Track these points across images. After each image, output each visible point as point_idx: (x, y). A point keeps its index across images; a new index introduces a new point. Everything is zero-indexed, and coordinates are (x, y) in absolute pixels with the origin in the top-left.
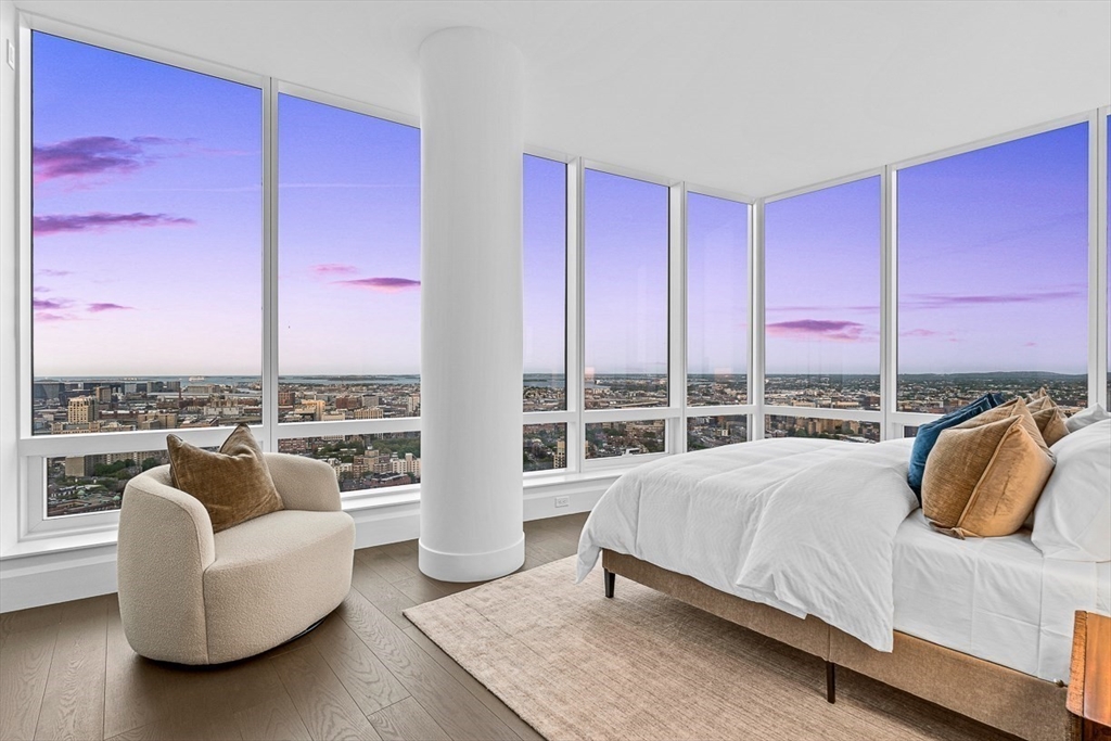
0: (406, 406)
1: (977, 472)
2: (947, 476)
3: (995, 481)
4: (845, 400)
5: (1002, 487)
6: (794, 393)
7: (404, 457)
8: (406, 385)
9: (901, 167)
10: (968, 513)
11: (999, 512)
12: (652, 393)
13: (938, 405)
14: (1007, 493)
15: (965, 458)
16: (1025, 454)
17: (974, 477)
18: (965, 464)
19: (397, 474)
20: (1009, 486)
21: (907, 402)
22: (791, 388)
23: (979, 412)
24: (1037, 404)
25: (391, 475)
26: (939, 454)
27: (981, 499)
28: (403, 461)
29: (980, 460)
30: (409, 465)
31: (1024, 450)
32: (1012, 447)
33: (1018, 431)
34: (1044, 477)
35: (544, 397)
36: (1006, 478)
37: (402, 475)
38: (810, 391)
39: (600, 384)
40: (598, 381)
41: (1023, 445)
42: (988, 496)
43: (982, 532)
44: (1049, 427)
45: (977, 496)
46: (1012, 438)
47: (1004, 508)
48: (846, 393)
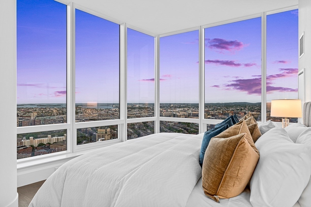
0: (30, 117)
1: (226, 164)
2: (212, 166)
3: (234, 169)
4: (195, 111)
5: (237, 172)
6: (181, 109)
7: (29, 139)
8: (30, 108)
9: (206, 27)
10: (222, 186)
11: (235, 185)
12: (134, 110)
13: (221, 112)
14: (239, 175)
15: (220, 156)
16: (247, 154)
17: (224, 167)
18: (220, 159)
19: (25, 146)
20: (240, 171)
21: (213, 111)
22: (180, 108)
23: (227, 127)
24: (249, 120)
25: (22, 147)
26: (209, 152)
27: (227, 179)
28: (29, 140)
29: (226, 158)
30: (31, 142)
31: (247, 152)
32: (241, 151)
33: (244, 142)
34: (255, 165)
35: (92, 112)
36: (239, 167)
37: (28, 146)
38: (185, 109)
39: (114, 107)
40: (114, 106)
41: (246, 150)
42: (231, 177)
43: (228, 196)
44: (254, 132)
45: (226, 177)
46: (241, 146)
47: (238, 183)
48: (195, 109)
